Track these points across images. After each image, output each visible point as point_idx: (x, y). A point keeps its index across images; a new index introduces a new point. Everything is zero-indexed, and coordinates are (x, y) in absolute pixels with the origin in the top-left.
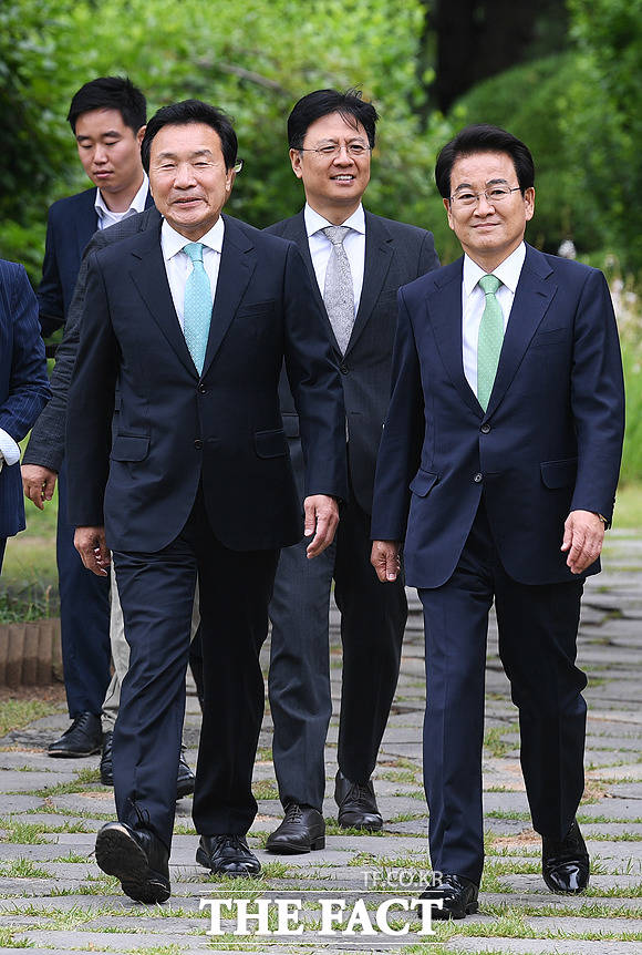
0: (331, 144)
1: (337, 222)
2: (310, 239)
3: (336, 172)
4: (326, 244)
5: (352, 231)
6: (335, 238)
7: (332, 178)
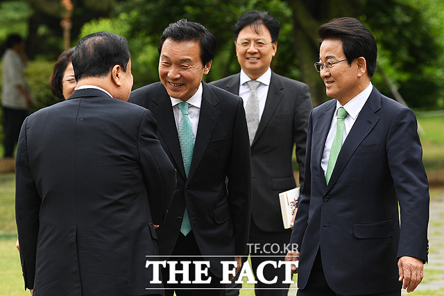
0: (246, 41)
1: (254, 80)
2: (241, 87)
3: (248, 56)
4: (248, 89)
5: (261, 84)
6: (252, 87)
7: (248, 59)
